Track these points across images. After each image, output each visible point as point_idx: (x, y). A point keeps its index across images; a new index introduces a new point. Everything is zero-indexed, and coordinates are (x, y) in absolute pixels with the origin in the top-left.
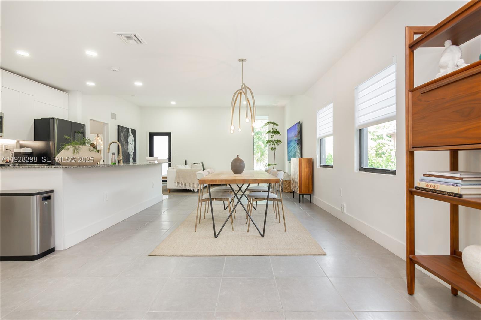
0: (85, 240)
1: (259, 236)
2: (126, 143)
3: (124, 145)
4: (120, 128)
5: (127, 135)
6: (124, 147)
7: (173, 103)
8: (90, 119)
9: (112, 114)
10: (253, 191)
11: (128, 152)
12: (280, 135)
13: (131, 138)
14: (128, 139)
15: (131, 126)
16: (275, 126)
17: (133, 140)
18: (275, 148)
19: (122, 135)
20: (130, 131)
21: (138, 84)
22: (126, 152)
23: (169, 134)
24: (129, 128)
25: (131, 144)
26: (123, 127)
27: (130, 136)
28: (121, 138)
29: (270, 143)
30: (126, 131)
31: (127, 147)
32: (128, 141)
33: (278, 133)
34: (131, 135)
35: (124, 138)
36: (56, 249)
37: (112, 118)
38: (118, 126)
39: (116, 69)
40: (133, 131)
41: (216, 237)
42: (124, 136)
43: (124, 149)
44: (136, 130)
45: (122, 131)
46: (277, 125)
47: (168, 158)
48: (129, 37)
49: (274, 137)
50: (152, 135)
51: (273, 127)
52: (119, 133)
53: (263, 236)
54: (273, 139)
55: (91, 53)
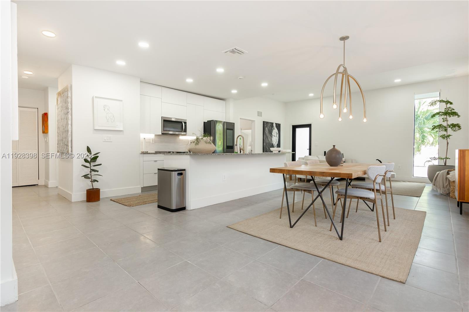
0: (205, 207)
1: (336, 238)
2: (270, 136)
3: (268, 137)
4: (265, 123)
5: (272, 129)
6: (268, 139)
7: (311, 95)
8: (240, 119)
9: (258, 112)
10: (357, 188)
11: (272, 144)
12: (459, 116)
13: (275, 131)
14: (272, 132)
15: (275, 121)
16: (449, 105)
17: (277, 133)
18: (449, 136)
19: (267, 129)
20: (274, 125)
21: (264, 85)
22: (270, 143)
23: (309, 126)
24: (273, 123)
25: (275, 136)
26: (267, 123)
27: (274, 129)
28: (266, 132)
29: (437, 129)
30: (270, 126)
31: (271, 140)
32: (272, 134)
33: (455, 114)
34: (276, 128)
35: (269, 131)
36: (187, 208)
37: (258, 116)
38: (264, 122)
39: (241, 78)
40: (277, 125)
41: (291, 227)
42: (268, 130)
43: (269, 140)
44: (280, 124)
45: (267, 125)
46: (451, 103)
47: (308, 148)
48: (233, 52)
49: (447, 121)
50: (294, 128)
51: (446, 107)
52: (264, 128)
53: (341, 238)
54: (445, 124)
55: (220, 70)
